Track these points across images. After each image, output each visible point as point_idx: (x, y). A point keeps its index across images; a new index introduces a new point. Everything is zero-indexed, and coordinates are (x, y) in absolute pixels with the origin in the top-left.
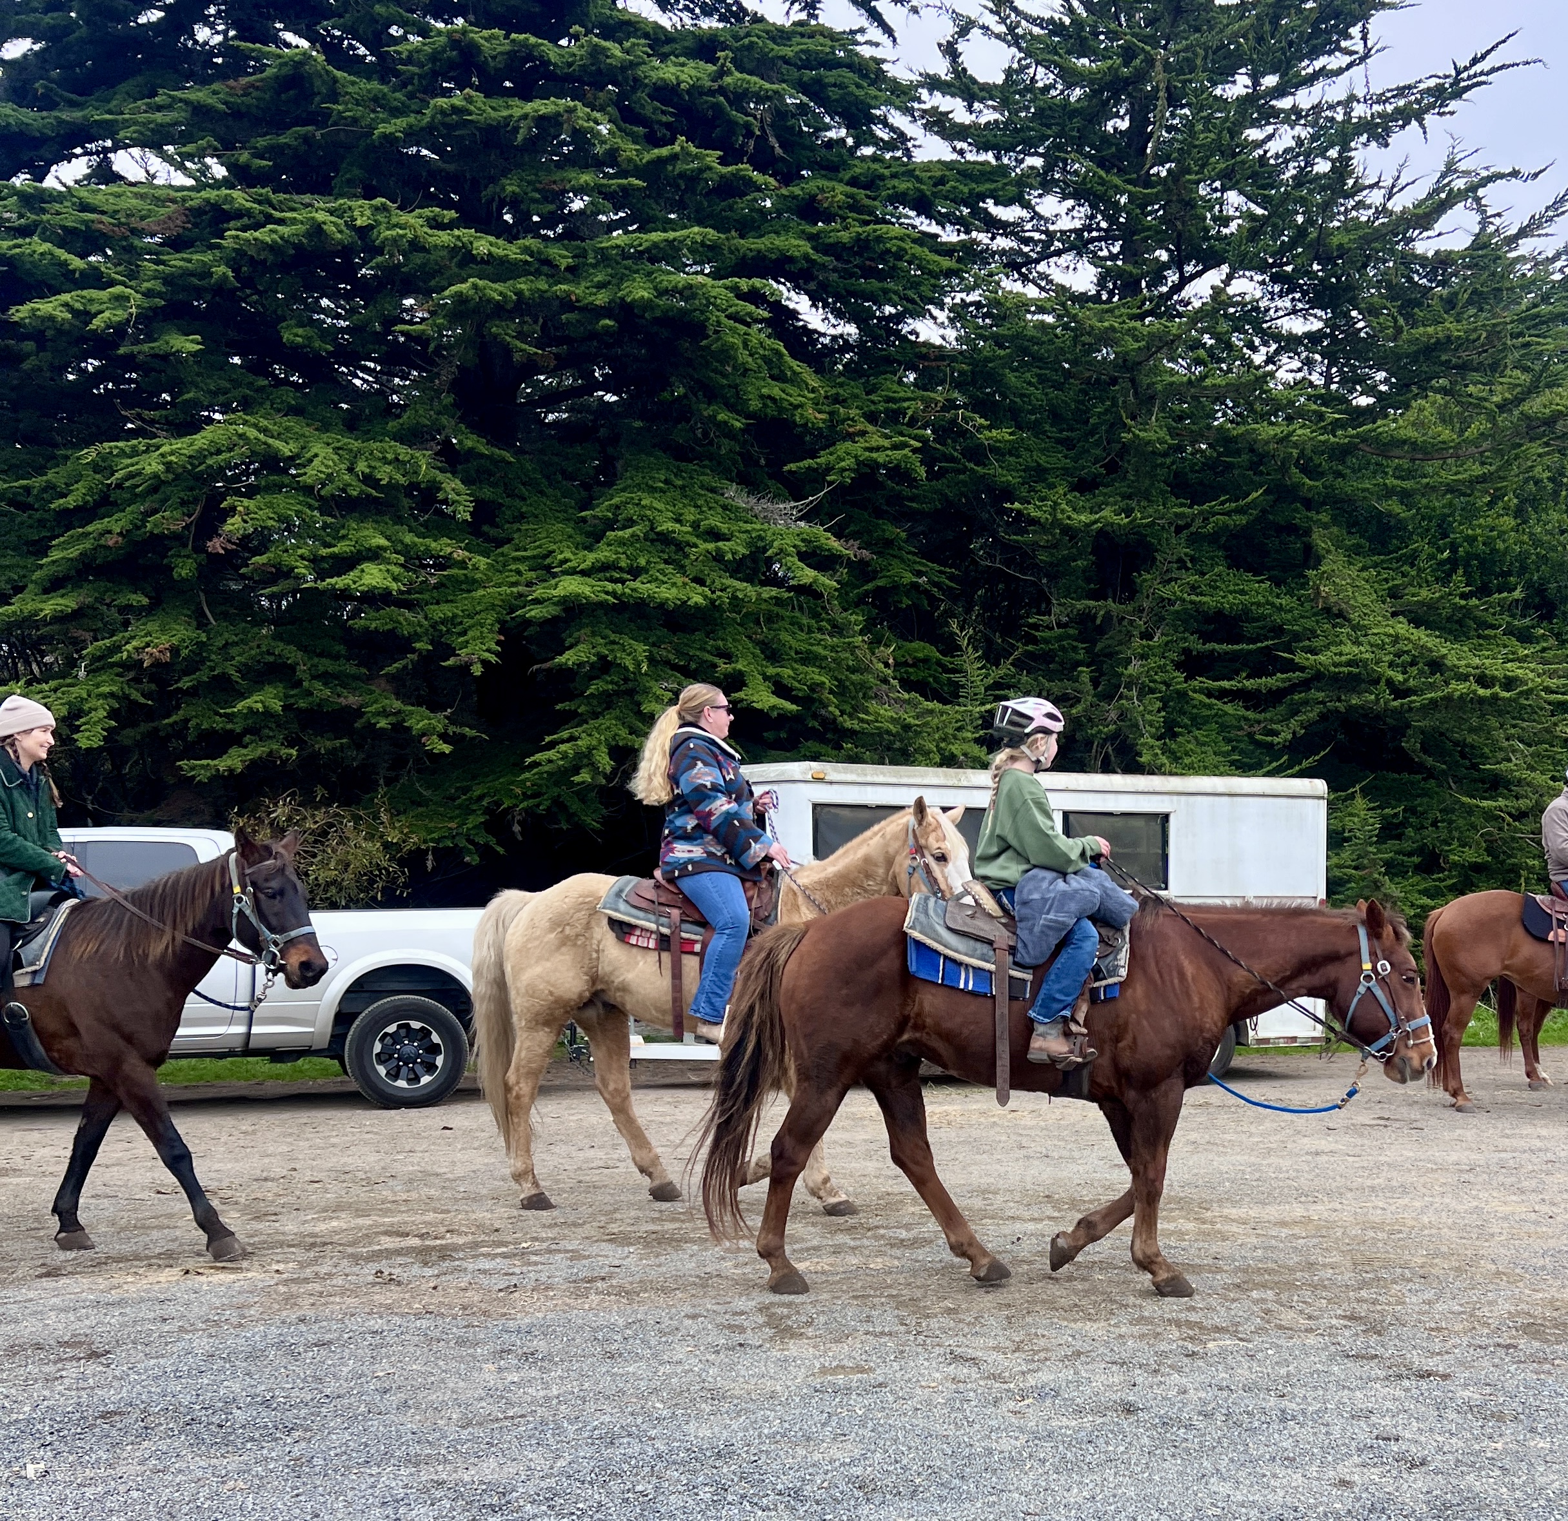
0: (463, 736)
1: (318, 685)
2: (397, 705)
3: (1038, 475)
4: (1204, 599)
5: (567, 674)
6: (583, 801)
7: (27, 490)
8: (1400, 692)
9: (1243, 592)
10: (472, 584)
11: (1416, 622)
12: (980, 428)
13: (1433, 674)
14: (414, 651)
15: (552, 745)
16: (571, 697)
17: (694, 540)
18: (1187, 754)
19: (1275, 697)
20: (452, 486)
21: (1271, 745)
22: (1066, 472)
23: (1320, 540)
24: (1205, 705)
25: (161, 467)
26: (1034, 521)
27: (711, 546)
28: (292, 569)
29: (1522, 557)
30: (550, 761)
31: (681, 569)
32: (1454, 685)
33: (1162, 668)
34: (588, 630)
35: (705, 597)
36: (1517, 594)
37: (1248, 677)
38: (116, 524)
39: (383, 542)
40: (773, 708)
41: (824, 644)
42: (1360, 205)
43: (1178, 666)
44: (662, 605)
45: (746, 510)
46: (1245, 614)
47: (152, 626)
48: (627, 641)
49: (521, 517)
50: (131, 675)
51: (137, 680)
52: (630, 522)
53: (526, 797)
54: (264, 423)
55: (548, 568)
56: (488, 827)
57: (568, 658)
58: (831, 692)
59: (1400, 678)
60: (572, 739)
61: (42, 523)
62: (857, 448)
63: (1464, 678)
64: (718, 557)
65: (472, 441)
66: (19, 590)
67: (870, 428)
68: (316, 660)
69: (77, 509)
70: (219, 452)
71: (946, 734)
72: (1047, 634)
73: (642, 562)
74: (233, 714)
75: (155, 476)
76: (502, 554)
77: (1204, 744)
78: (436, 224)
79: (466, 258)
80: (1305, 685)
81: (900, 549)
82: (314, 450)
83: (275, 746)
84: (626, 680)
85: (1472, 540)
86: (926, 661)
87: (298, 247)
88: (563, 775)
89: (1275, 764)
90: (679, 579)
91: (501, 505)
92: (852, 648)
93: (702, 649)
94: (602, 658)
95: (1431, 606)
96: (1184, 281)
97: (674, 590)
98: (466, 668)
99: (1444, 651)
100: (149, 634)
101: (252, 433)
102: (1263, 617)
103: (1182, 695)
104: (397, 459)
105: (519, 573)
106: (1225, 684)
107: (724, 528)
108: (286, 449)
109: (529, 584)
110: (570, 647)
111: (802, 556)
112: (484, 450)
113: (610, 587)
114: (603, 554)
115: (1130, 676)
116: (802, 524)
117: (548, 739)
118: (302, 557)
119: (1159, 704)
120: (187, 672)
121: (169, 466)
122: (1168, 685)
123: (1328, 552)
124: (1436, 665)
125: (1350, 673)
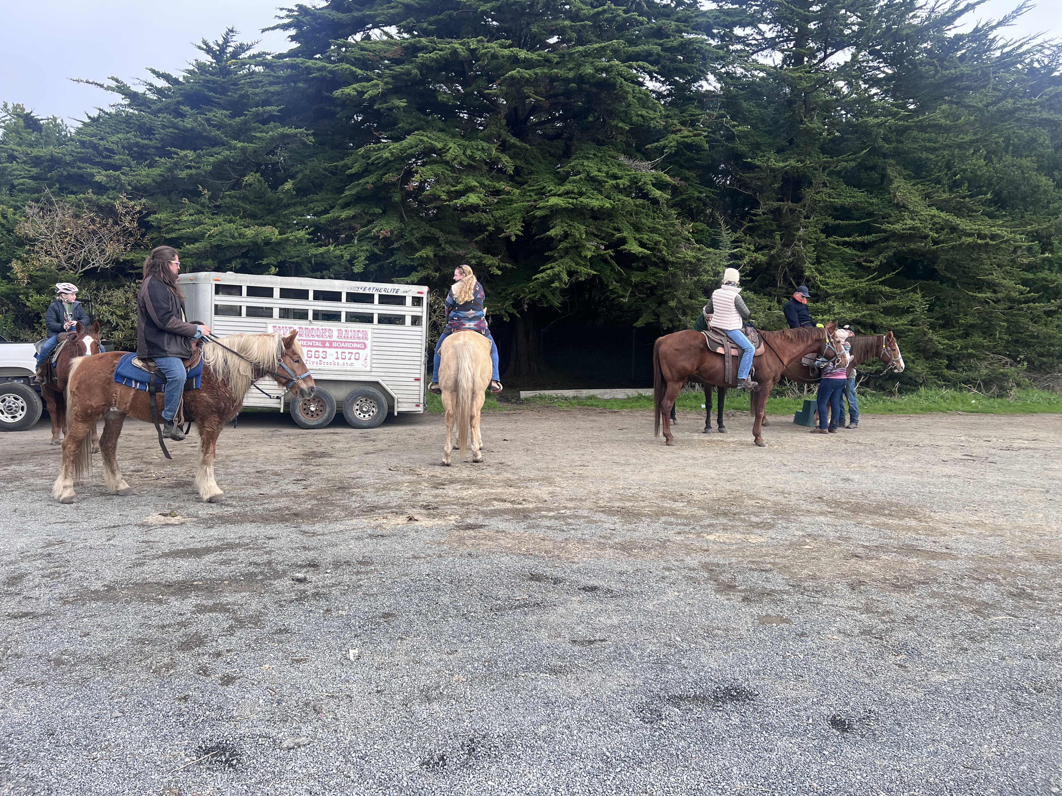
0: (506, 267)
1: (448, 246)
2: (480, 254)
3: (756, 146)
4: (836, 200)
5: (551, 239)
6: (553, 294)
7: (336, 167)
8: (935, 242)
9: (853, 197)
10: (511, 202)
11: (941, 209)
12: (734, 126)
13: (952, 233)
14: (487, 230)
15: (543, 271)
16: (551, 250)
17: (606, 179)
18: (827, 271)
19: (870, 245)
20: (505, 159)
21: (870, 267)
22: (770, 145)
23: (890, 172)
24: (835, 249)
25: (390, 155)
26: (759, 167)
27: (614, 182)
28: (440, 196)
29: (990, 179)
30: (542, 277)
31: (600, 192)
32: (964, 238)
33: (815, 232)
34: (559, 220)
35: (611, 204)
36: (989, 196)
37: (858, 236)
38: (370, 179)
39: (477, 184)
40: (640, 253)
41: (660, 224)
42: (914, 16)
43: (822, 231)
44: (592, 209)
45: (628, 166)
46: (855, 207)
47: (383, 222)
48: (576, 224)
49: (532, 173)
50: (374, 242)
51: (376, 244)
52: (579, 173)
53: (530, 293)
54: (429, 135)
55: (544, 194)
56: (514, 306)
57: (552, 233)
58: (664, 245)
59: (936, 235)
60: (552, 268)
61: (341, 180)
62: (678, 137)
63: (970, 235)
64: (617, 187)
65: (513, 140)
66: (332, 207)
67: (683, 128)
68: (447, 235)
69: (356, 174)
70: (412, 148)
71: (716, 263)
72: (758, 218)
73: (584, 190)
74: (414, 258)
75: (387, 158)
76: (524, 189)
77: (835, 266)
78: (503, 46)
79: (515, 61)
80: (886, 239)
81: (692, 181)
82: (450, 146)
83: (430, 272)
84: (575, 242)
85: (965, 171)
86: (702, 231)
87: (446, 60)
88: (547, 284)
89: (871, 276)
90: (600, 197)
91: (523, 168)
92: (673, 225)
93: (608, 227)
94: (565, 232)
95: (947, 201)
96: (826, 57)
97: (598, 202)
98: (508, 238)
99: (959, 222)
100: (382, 225)
101: (426, 139)
102: (863, 208)
103: (824, 244)
104: (483, 149)
105: (531, 196)
106: (847, 239)
107: (620, 174)
108: (439, 145)
109: (535, 201)
110: (552, 228)
111: (654, 185)
112: (519, 144)
113: (571, 201)
114: (568, 187)
115: (800, 236)
116: (653, 171)
117: (542, 268)
118: (443, 191)
119: (813, 249)
120: (397, 240)
121: (392, 154)
122: (817, 240)
123: (896, 177)
124: (954, 229)
125: (910, 233)
